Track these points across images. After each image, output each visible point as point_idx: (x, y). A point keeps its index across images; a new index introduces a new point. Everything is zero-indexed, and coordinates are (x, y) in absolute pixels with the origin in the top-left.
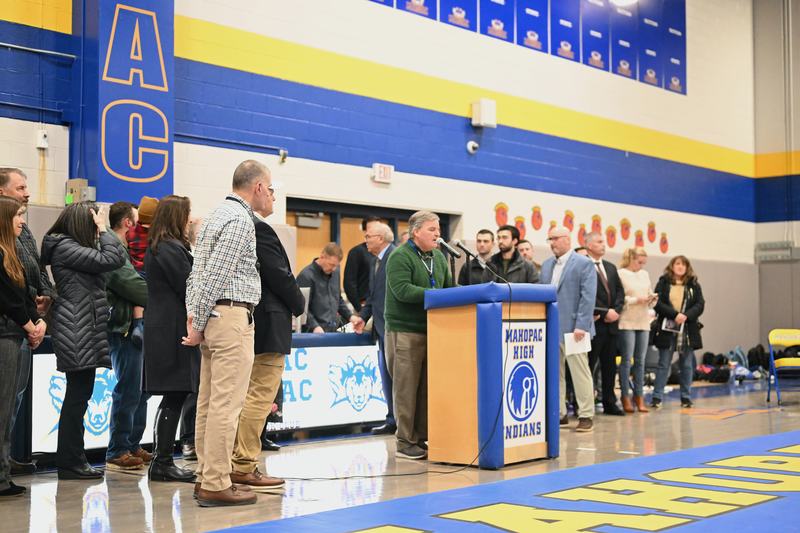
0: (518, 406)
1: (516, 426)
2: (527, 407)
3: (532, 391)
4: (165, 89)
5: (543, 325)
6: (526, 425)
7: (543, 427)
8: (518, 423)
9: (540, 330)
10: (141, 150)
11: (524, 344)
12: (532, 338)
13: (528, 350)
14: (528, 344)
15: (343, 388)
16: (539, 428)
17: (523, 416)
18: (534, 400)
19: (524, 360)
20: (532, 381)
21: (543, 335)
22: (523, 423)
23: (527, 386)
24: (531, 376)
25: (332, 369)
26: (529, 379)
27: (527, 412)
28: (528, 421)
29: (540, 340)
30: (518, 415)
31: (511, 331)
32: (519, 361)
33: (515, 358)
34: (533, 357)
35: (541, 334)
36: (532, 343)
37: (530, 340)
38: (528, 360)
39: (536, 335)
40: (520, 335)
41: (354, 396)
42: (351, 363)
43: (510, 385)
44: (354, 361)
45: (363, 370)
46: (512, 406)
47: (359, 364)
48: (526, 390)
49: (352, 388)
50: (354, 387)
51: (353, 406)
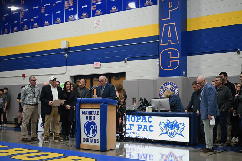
0: (89, 133)
2: (92, 134)
3: (94, 129)
5: (99, 110)
6: (92, 139)
8: (89, 138)
9: (98, 112)
11: (90, 115)
12: (94, 114)
13: (92, 117)
14: (92, 115)
15: (165, 130)
16: (98, 141)
17: (91, 136)
18: (95, 132)
19: (90, 120)
20: (95, 127)
21: (99, 113)
22: (91, 138)
23: (92, 127)
25: (161, 123)
26: (93, 126)
27: (92, 135)
28: (93, 138)
29: (98, 114)
30: (89, 136)
31: (84, 111)
32: (88, 120)
33: (86, 119)
34: (94, 119)
35: (98, 113)
36: (94, 115)
37: (93, 114)
38: (92, 120)
39: (96, 113)
40: (88, 113)
41: (169, 132)
42: (168, 122)
43: (85, 127)
44: (169, 121)
45: (173, 125)
46: (86, 133)
47: (172, 123)
48: (92, 129)
49: (169, 130)
50: (170, 130)
51: (169, 136)
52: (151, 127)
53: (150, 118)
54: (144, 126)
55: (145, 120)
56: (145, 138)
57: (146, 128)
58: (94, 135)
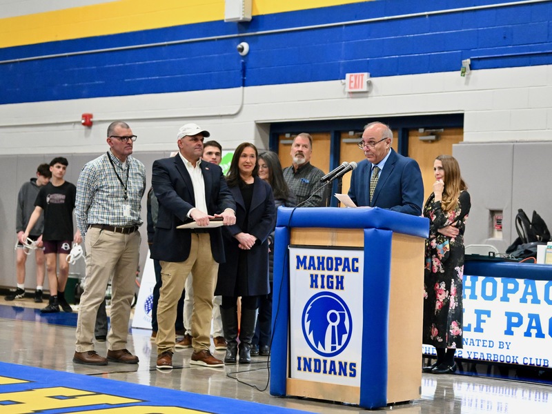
1: (316, 360)
2: (333, 342)
3: (342, 326)
5: (360, 255)
6: (333, 363)
7: (358, 369)
8: (322, 358)
9: (356, 260)
11: (326, 273)
12: (341, 268)
13: (335, 280)
14: (333, 273)
16: (355, 371)
17: (328, 350)
18: (345, 337)
19: (326, 290)
20: (342, 316)
21: (360, 265)
22: (329, 359)
23: (333, 318)
24: (339, 308)
26: (337, 313)
27: (333, 348)
28: (337, 359)
29: (356, 270)
30: (320, 348)
31: (305, 257)
32: (320, 290)
33: (312, 286)
34: (342, 288)
35: (356, 265)
36: (340, 273)
37: (337, 269)
38: (334, 291)
39: (348, 265)
40: (319, 263)
43: (307, 315)
46: (311, 337)
48: (331, 324)
56: (534, 362)
58: (338, 348)
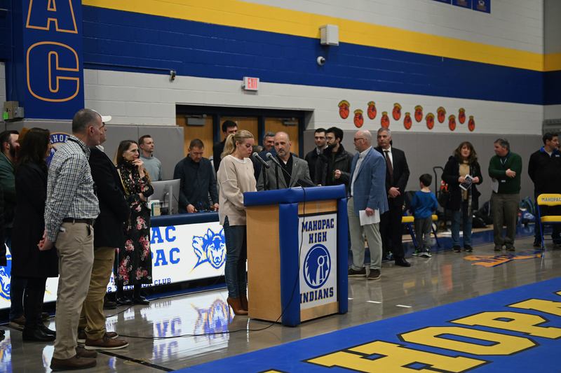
0: (313, 277)
1: (312, 293)
2: (321, 277)
3: (325, 265)
4: (76, 32)
5: (334, 216)
6: (320, 291)
7: (335, 291)
8: (314, 290)
9: (332, 220)
10: (58, 78)
11: (318, 231)
12: (325, 226)
13: (322, 236)
14: (321, 231)
15: (204, 254)
16: (332, 292)
17: (318, 284)
18: (327, 272)
19: (318, 243)
20: (326, 258)
21: (335, 223)
22: (318, 290)
23: (321, 262)
24: (324, 254)
25: (196, 239)
26: (323, 257)
27: (321, 281)
28: (322, 288)
29: (332, 227)
30: (314, 284)
31: (307, 223)
32: (314, 244)
33: (310, 242)
34: (326, 240)
35: (333, 223)
36: (325, 230)
37: (323, 228)
38: (322, 243)
39: (328, 224)
40: (314, 225)
41: (213, 258)
42: (210, 234)
43: (306, 263)
44: (212, 232)
45: (220, 239)
46: (308, 278)
47: (217, 235)
48: (320, 265)
49: (212, 252)
50: (214, 251)
51: (212, 265)
52: (175, 253)
53: (170, 231)
54: (158, 252)
55: (159, 236)
56: (161, 282)
57: (163, 258)
58: (323, 280)
